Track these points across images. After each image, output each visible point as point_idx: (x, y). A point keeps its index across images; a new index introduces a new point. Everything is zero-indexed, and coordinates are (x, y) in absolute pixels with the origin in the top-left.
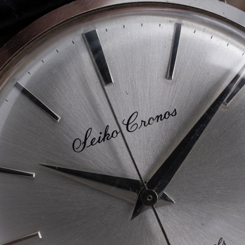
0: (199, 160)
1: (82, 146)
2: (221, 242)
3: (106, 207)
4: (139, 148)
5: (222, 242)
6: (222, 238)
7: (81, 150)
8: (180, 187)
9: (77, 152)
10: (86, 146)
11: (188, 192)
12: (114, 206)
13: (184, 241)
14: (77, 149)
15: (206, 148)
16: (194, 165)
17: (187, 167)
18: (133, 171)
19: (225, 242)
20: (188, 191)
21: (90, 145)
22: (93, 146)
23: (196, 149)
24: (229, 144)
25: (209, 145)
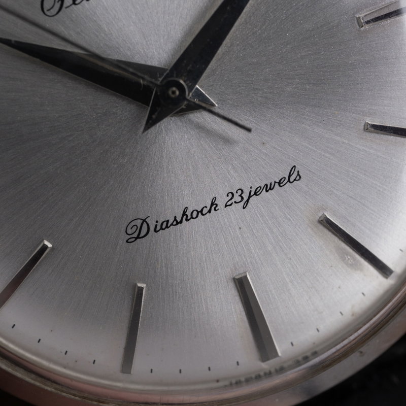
0: (258, 33)
1: (58, 5)
2: (293, 174)
3: (100, 113)
4: (155, 11)
5: (296, 173)
6: (295, 166)
7: (55, 13)
8: (226, 80)
9: (49, 16)
10: (65, 5)
11: (238, 89)
12: (114, 110)
13: (232, 172)
14: (50, 11)
15: (270, 12)
16: (250, 42)
17: (238, 45)
18: (146, 50)
19: (300, 173)
20: (240, 86)
21: (71, 5)
22: (77, 6)
23: (253, 13)
24: (309, 5)
25: (275, 8)
